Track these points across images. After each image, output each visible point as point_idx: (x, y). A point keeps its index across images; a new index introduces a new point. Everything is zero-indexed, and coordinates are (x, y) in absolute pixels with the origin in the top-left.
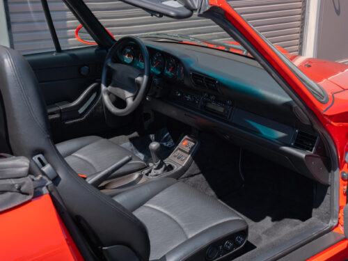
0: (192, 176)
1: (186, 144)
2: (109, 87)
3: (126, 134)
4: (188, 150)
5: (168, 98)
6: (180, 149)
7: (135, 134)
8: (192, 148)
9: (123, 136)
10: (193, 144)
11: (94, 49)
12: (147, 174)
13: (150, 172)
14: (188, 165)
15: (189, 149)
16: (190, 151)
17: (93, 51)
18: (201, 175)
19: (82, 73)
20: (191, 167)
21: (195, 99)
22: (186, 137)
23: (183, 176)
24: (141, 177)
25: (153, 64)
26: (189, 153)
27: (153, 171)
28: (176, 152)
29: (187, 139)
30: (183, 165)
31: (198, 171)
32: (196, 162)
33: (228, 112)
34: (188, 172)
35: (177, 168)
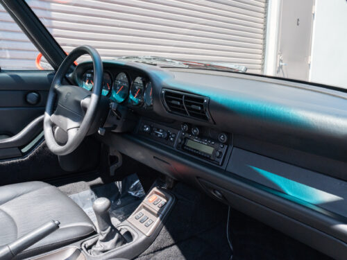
0: (161, 249)
1: (155, 200)
2: (53, 115)
3: (87, 180)
4: (156, 209)
5: (132, 134)
6: (144, 207)
7: (99, 180)
8: (162, 207)
9: (83, 183)
10: (165, 201)
11: (48, 73)
12: (90, 248)
13: (95, 243)
14: (156, 233)
15: (158, 209)
16: (159, 212)
17: (45, 75)
18: (175, 248)
19: (28, 100)
20: (159, 238)
21: (169, 134)
22: (155, 189)
23: (146, 252)
24: (78, 252)
25: (116, 90)
26: (158, 215)
27: (98, 244)
28: (140, 212)
29: (156, 193)
30: (148, 234)
31: (171, 241)
32: (168, 229)
33: (220, 153)
34: (155, 244)
35: (138, 239)
